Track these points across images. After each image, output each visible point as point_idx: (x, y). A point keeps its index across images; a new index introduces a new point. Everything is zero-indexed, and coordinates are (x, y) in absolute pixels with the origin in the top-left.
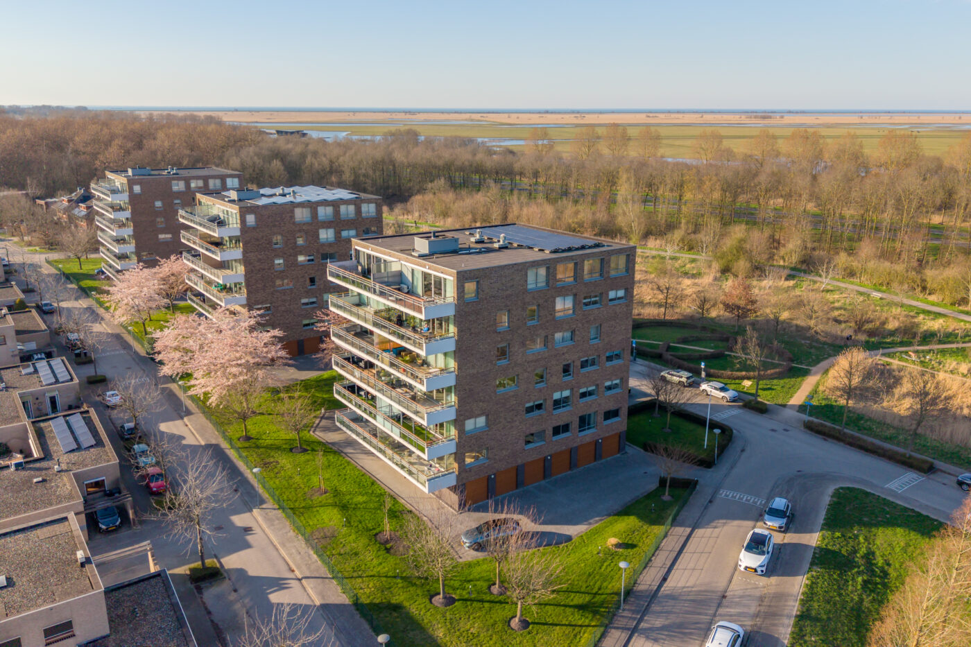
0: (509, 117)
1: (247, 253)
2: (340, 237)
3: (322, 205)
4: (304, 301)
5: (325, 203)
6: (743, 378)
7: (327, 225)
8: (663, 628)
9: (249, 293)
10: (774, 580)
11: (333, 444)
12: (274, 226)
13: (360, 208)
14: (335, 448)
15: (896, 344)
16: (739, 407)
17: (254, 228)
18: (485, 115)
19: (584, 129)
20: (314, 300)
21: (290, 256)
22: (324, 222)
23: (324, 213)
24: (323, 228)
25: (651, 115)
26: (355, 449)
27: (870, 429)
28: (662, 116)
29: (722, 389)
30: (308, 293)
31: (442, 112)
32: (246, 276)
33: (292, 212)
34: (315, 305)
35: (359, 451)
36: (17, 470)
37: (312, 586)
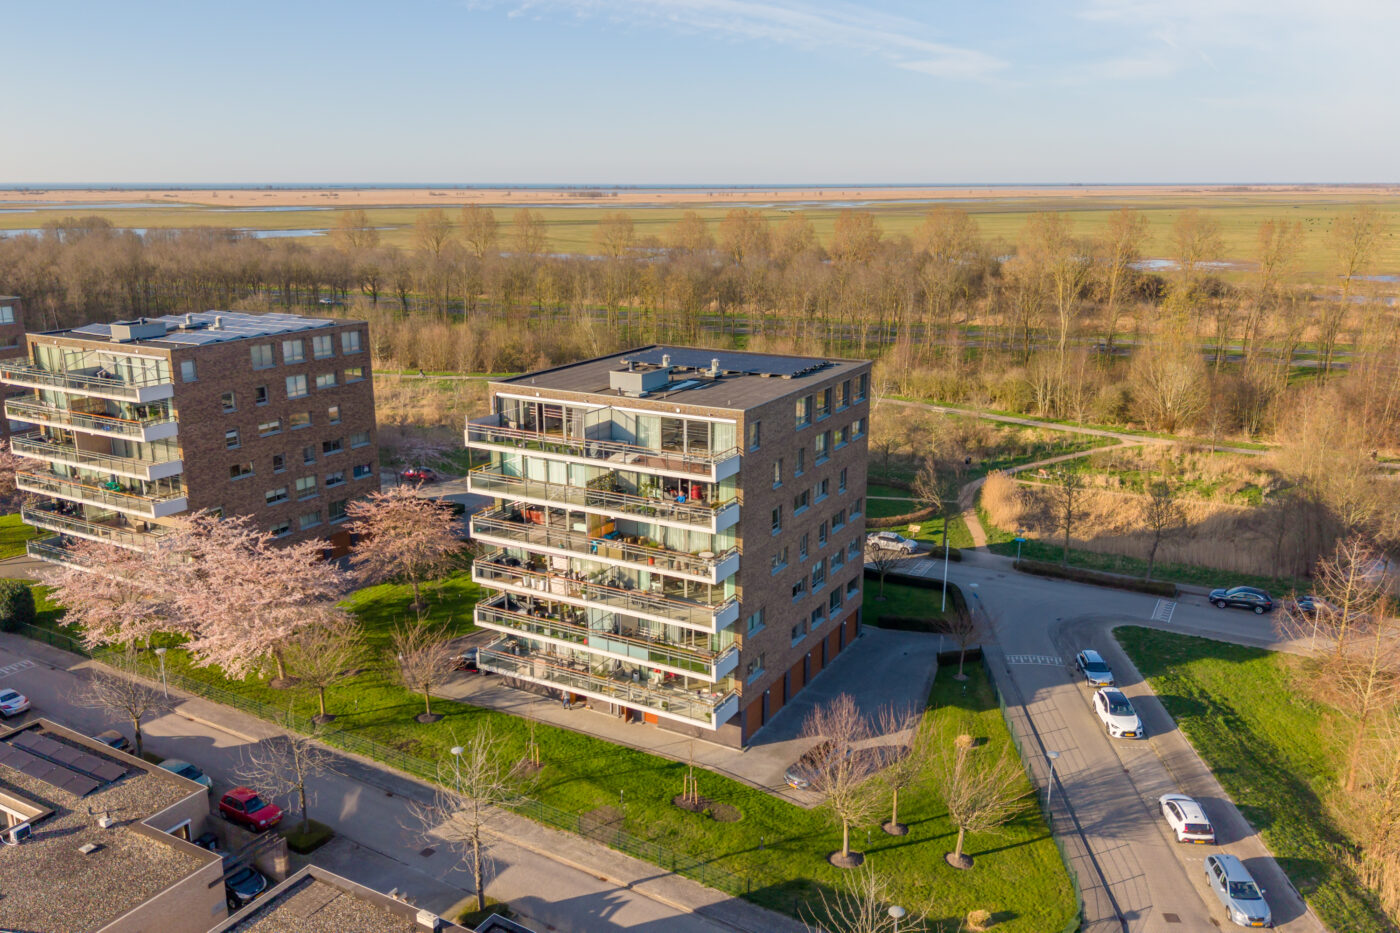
0: (215, 196)
1: (186, 425)
2: (315, 387)
3: (288, 339)
4: (270, 494)
5: (289, 335)
6: (906, 523)
7: (296, 369)
8: (1106, 821)
9: (191, 491)
10: (1154, 741)
11: (468, 699)
12: (224, 377)
13: (340, 339)
14: (478, 704)
15: (1010, 462)
16: (926, 558)
17: (194, 384)
18: (170, 193)
19: (426, 212)
20: (281, 491)
21: (248, 423)
22: (293, 366)
23: (292, 351)
24: (291, 375)
25: (437, 192)
26: (511, 700)
27: (1081, 561)
28: (453, 193)
29: (898, 540)
30: (275, 482)
31: (90, 189)
32: (184, 464)
33: (248, 352)
34: (284, 500)
35: (518, 702)
36: (21, 842)
37: (656, 890)
